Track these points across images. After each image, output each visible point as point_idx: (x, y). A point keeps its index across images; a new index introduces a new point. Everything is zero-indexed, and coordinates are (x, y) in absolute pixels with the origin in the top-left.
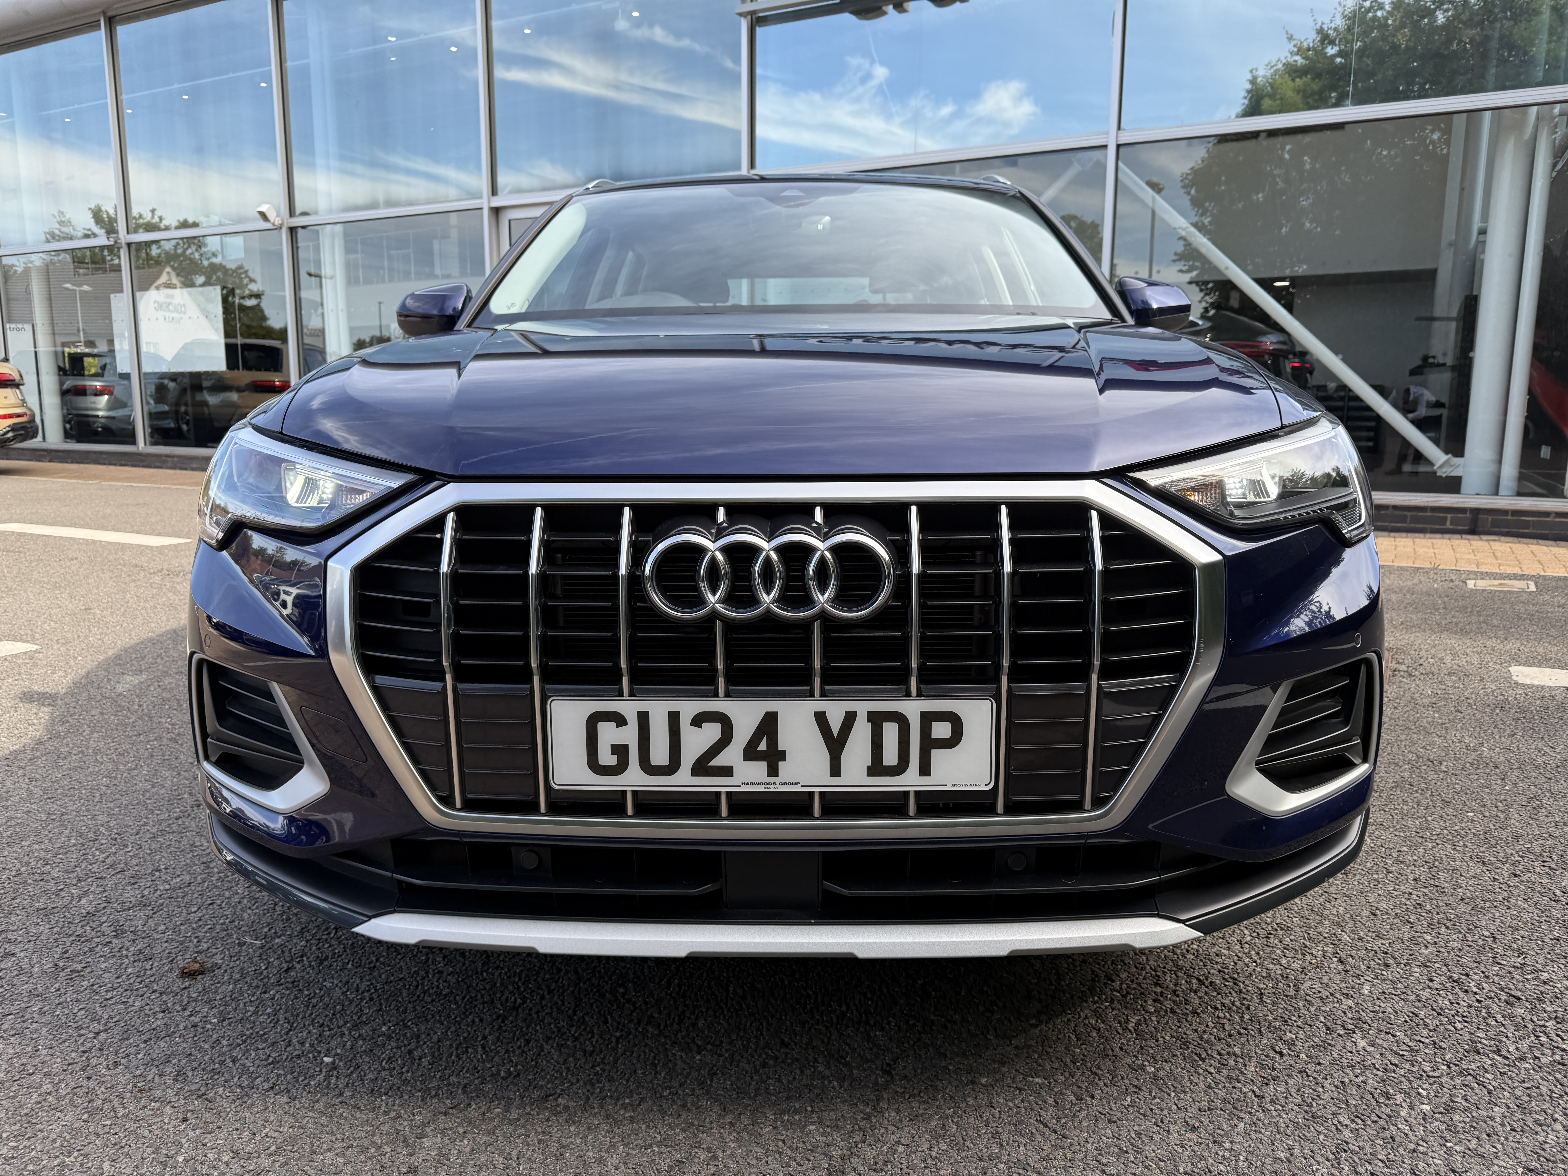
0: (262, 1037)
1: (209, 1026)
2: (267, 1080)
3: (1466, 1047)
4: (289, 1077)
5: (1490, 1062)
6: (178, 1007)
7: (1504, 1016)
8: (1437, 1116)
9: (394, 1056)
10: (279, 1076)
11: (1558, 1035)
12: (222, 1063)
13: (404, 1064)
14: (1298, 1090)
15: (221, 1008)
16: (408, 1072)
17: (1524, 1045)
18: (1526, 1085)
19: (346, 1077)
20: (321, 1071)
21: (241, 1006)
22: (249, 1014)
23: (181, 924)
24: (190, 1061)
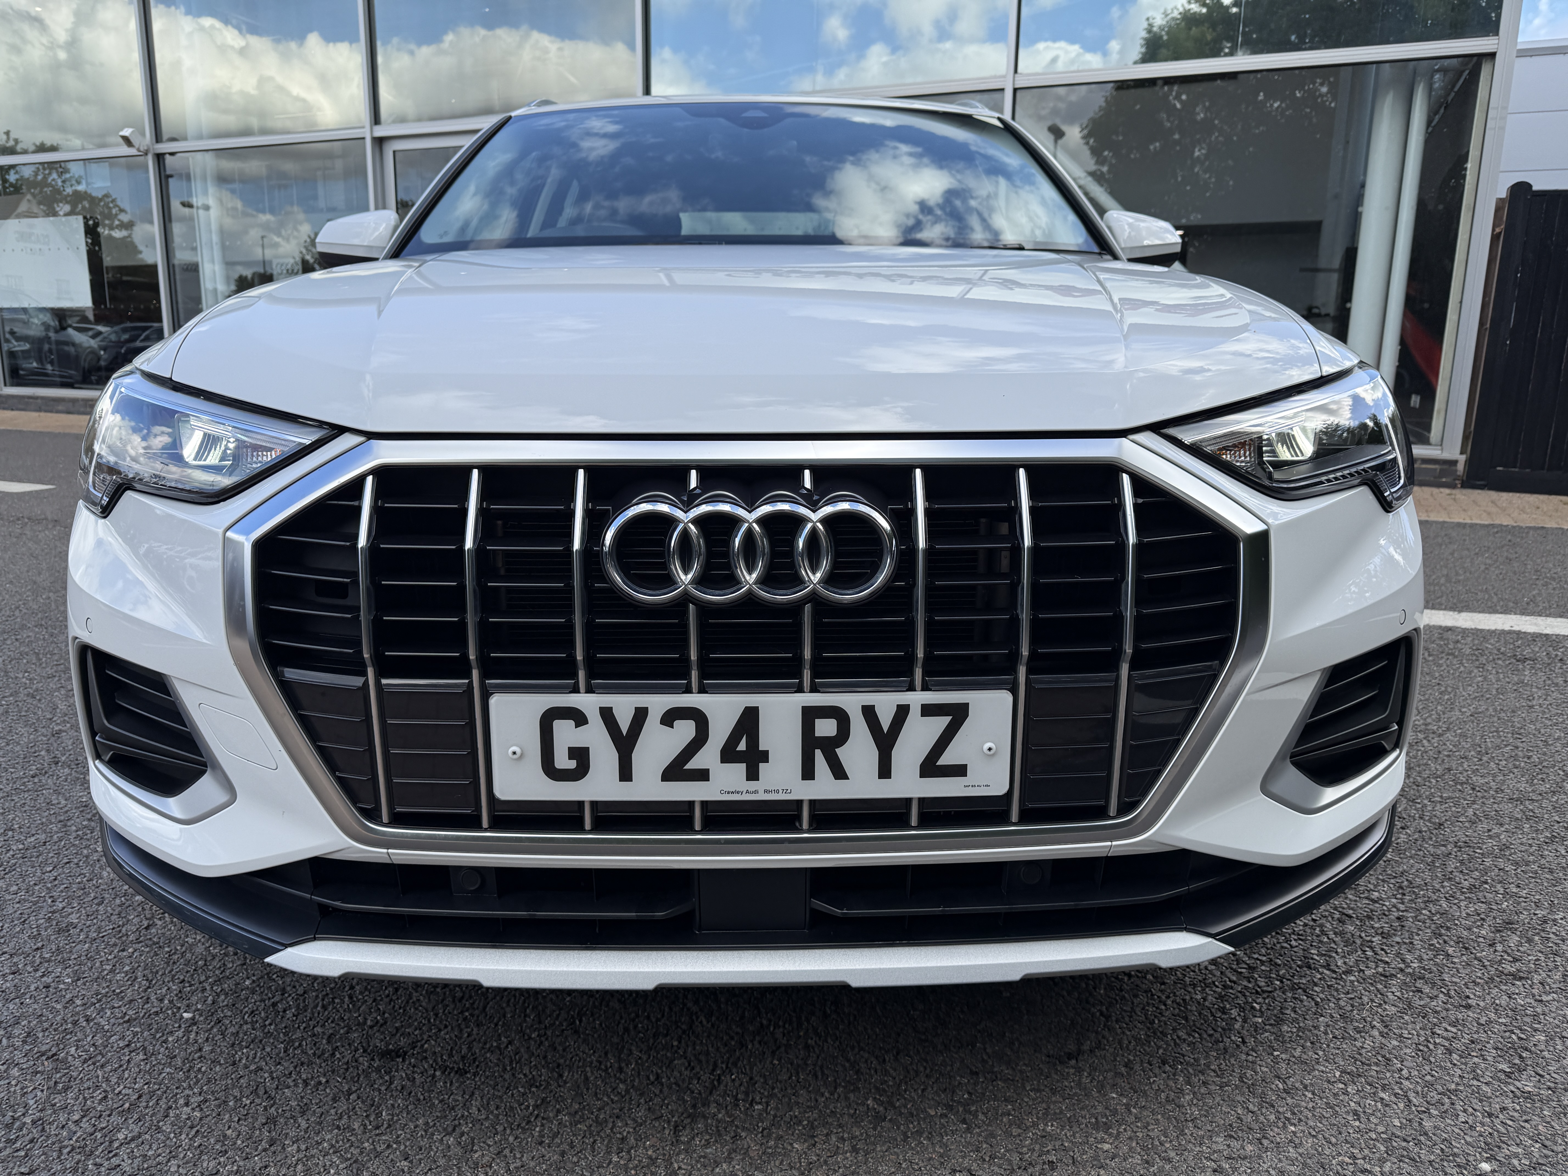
0: (120, 996)
1: (62, 986)
2: (123, 1038)
3: (1299, 963)
4: (146, 1034)
5: (1319, 976)
6: (29, 969)
7: (1335, 933)
8: (1267, 1027)
9: (257, 1009)
10: (135, 1034)
11: (1382, 949)
12: (75, 1023)
13: (267, 1017)
14: (1143, 1009)
15: (76, 968)
16: (270, 1024)
17: (1351, 961)
18: (1349, 996)
19: (207, 1031)
20: (180, 1027)
21: (98, 964)
22: (106, 972)
23: (35, 884)
24: (41, 1022)
